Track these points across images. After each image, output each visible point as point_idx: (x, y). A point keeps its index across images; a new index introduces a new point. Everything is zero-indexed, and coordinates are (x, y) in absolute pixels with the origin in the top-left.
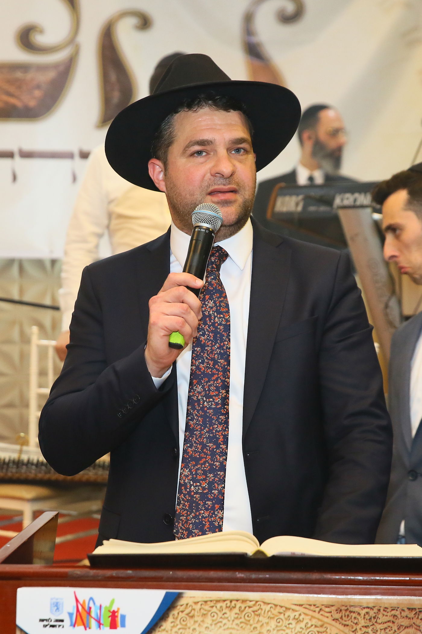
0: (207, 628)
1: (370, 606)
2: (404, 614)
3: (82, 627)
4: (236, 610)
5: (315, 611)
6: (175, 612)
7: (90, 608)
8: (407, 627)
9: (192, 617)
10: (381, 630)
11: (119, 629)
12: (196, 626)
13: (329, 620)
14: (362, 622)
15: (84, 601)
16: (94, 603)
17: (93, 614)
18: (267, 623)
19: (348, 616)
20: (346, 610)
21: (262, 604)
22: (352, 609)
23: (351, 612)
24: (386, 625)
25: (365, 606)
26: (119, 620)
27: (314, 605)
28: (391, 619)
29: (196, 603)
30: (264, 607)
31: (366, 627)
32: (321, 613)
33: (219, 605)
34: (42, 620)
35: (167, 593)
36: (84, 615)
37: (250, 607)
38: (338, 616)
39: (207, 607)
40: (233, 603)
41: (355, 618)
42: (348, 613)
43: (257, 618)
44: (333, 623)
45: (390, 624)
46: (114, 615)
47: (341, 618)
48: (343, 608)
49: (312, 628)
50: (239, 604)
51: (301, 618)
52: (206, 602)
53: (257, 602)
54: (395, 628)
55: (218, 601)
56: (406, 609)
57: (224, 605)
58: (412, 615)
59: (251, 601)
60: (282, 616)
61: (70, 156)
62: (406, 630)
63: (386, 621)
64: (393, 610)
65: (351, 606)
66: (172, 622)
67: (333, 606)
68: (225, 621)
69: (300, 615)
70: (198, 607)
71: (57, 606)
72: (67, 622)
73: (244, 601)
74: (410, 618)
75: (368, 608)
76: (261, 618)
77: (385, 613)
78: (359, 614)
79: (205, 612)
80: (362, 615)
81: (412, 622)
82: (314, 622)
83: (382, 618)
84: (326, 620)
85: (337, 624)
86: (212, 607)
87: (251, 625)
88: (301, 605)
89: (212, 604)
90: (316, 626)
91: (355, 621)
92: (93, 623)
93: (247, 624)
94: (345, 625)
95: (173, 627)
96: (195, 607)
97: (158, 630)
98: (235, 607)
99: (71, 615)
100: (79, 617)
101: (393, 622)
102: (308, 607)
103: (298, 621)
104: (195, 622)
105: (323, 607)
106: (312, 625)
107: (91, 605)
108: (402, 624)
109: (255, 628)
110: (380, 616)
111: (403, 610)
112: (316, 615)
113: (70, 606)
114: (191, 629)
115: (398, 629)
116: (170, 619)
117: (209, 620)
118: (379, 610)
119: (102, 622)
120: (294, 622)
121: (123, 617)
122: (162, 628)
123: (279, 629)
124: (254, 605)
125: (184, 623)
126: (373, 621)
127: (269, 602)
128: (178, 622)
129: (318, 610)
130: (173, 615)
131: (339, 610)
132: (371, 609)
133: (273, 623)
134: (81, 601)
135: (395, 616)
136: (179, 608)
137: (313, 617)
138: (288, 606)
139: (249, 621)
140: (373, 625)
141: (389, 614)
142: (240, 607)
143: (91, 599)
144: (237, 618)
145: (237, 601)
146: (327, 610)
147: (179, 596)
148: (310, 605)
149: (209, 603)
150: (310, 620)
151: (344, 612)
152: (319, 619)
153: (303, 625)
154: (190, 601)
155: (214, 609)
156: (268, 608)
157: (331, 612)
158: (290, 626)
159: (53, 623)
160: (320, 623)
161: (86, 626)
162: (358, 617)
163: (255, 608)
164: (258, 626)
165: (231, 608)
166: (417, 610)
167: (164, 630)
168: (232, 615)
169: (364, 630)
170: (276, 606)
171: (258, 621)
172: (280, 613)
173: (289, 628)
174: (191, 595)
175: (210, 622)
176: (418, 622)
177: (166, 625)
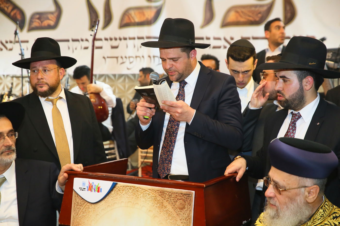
0: (123, 194)
1: (170, 191)
2: (179, 195)
3: (90, 191)
4: (132, 190)
5: (154, 192)
6: (115, 189)
7: (93, 186)
8: (180, 199)
9: (120, 191)
10: (172, 200)
11: (100, 193)
12: (120, 194)
13: (158, 195)
14: (167, 197)
15: (91, 183)
16: (94, 184)
17: (93, 187)
18: (140, 195)
19: (163, 194)
20: (163, 192)
21: (139, 188)
22: (164, 192)
23: (164, 193)
24: (174, 198)
25: (168, 191)
26: (100, 190)
27: (154, 190)
28: (175, 196)
29: (121, 186)
30: (139, 189)
31: (168, 198)
32: (156, 193)
33: (127, 188)
34: (80, 188)
35: (113, 183)
36: (91, 187)
37: (136, 189)
38: (160, 194)
39: (124, 188)
40: (131, 187)
41: (165, 195)
42: (163, 193)
43: (137, 193)
44: (159, 196)
45: (175, 198)
46: (99, 188)
47: (161, 195)
48: (162, 192)
49: (153, 197)
50: (133, 188)
51: (150, 194)
52: (124, 186)
53: (138, 187)
54: (176, 199)
55: (127, 186)
56: (180, 194)
57: (128, 188)
58: (182, 195)
59: (136, 187)
60: (144, 193)
62: (180, 200)
63: (174, 197)
64: (176, 193)
65: (164, 191)
66: (114, 192)
67: (159, 191)
68: (128, 193)
69: (150, 193)
70: (121, 188)
71: (84, 184)
72: (86, 189)
73: (134, 187)
74: (181, 197)
75: (169, 192)
76: (138, 193)
77: (174, 194)
78: (166, 194)
79: (123, 190)
80: (167, 194)
81: (181, 198)
82: (153, 195)
83: (173, 196)
84: (157, 195)
85: (160, 197)
86: (125, 188)
87: (136, 195)
88: (150, 190)
89: (125, 187)
90: (154, 197)
91: (165, 196)
92: (93, 190)
93: (134, 194)
94: (162, 197)
95: (114, 193)
96: (120, 188)
97: (110, 194)
98: (131, 189)
99: (87, 187)
100: (89, 188)
101: (176, 198)
102: (152, 190)
103: (149, 195)
104: (120, 192)
105: (156, 191)
106: (153, 196)
107: (93, 184)
108: (179, 198)
109: (137, 196)
110: (172, 195)
111: (179, 194)
112: (154, 193)
113: (87, 185)
114: (119, 194)
115: (177, 200)
116: (114, 191)
117: (124, 192)
118: (172, 193)
119: (95, 190)
120: (148, 195)
121: (101, 189)
122: (111, 193)
123: (143, 196)
124: (137, 188)
125: (117, 192)
126: (170, 196)
127: (141, 188)
128: (116, 192)
129: (155, 191)
130: (115, 190)
131: (161, 192)
132: (170, 192)
133: (142, 195)
134: (90, 183)
135: (177, 195)
136: (116, 188)
137: (153, 194)
138: (147, 190)
139: (135, 193)
140: (170, 198)
141: (175, 195)
142: (133, 189)
143: (93, 183)
144: (132, 192)
145: (132, 187)
146: (157, 192)
147: (116, 184)
148: (153, 190)
149: (124, 187)
150: (152, 195)
151: (162, 193)
153: (150, 196)
154: (119, 186)
155: (126, 189)
156: (140, 190)
157: (158, 193)
158: (147, 196)
159: (83, 189)
160: (155, 196)
161: (91, 191)
162: (166, 195)
163: (137, 190)
164: (138, 195)
165: (130, 189)
166: (183, 194)
167: (112, 194)
168: (130, 191)
169: (168, 199)
170: (143, 189)
171: (138, 194)
172: (144, 192)
173: (146, 197)
174: (120, 184)
175: (124, 193)
176: (183, 198)
177: (113, 192)
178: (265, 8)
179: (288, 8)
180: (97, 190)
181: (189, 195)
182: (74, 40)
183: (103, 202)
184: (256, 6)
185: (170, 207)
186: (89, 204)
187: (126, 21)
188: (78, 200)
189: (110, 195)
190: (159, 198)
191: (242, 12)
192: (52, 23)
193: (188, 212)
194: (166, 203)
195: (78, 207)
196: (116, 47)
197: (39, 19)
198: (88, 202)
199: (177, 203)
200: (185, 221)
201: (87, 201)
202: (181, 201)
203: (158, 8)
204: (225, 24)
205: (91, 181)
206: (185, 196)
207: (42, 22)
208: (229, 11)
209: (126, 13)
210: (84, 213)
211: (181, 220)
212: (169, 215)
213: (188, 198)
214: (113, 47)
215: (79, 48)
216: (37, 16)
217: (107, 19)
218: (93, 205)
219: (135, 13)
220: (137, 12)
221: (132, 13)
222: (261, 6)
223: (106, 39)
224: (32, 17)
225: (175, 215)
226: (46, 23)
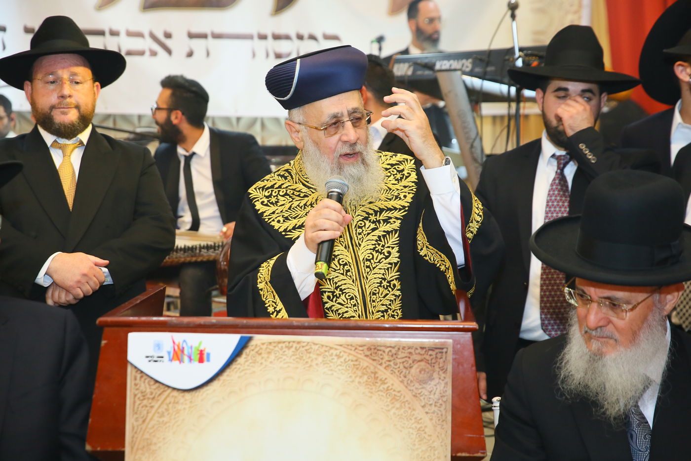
0: (271, 362)
1: (393, 345)
2: (417, 352)
3: (177, 362)
4: (293, 349)
5: (351, 350)
6: (247, 351)
7: (183, 348)
8: (419, 361)
9: (260, 354)
10: (400, 363)
11: (205, 363)
12: (263, 361)
13: (362, 356)
14: (386, 358)
15: (179, 343)
16: (187, 344)
17: (186, 352)
18: (316, 359)
19: (376, 353)
20: (375, 349)
21: (312, 345)
22: (379, 348)
23: (378, 350)
24: (403, 360)
25: (388, 345)
26: (205, 357)
27: (351, 345)
28: (408, 355)
29: (263, 344)
30: (313, 347)
31: (389, 361)
32: (356, 351)
33: (280, 345)
34: (147, 357)
35: (242, 338)
36: (179, 353)
37: (303, 347)
38: (368, 353)
39: (271, 347)
40: (291, 344)
41: (381, 355)
42: (376, 351)
43: (308, 355)
44: (365, 358)
45: (407, 359)
46: (201, 353)
47: (371, 354)
48: (372, 347)
49: (349, 362)
50: (295, 345)
51: (341, 355)
52: (270, 343)
53: (308, 343)
54: (410, 361)
55: (279, 343)
56: (419, 348)
57: (284, 345)
58: (423, 352)
59: (304, 342)
60: (327, 354)
61: (250, 37)
62: (419, 363)
63: (404, 356)
64: (409, 348)
65: (378, 346)
66: (245, 358)
67: (364, 346)
68: (284, 357)
69: (340, 352)
70: (264, 347)
71: (158, 346)
72: (166, 358)
73: (299, 343)
74: (421, 355)
75: (391, 347)
76: (311, 355)
77: (403, 351)
78: (384, 352)
79: (270, 351)
80: (387, 353)
81: (423, 357)
82: (351, 357)
83: (401, 355)
84: (359, 356)
85: (367, 359)
86: (275, 347)
87: (304, 360)
88: (341, 345)
89: (275, 345)
90: (352, 361)
91: (381, 357)
92: (186, 359)
93: (300, 359)
94: (374, 360)
95: (246, 361)
96: (262, 346)
97: (234, 363)
98: (292, 347)
99: (169, 353)
100: (175, 355)
101: (409, 358)
102: (346, 346)
103: (339, 357)
104: (262, 358)
105: (358, 347)
106: (349, 360)
107: (185, 345)
108: (416, 358)
109: (307, 362)
110: (400, 353)
111: (417, 349)
112: (352, 352)
113: (168, 347)
114: (260, 363)
115: (413, 362)
116: (244, 356)
117: (272, 357)
118: (399, 349)
119: (192, 357)
120: (336, 358)
121: (208, 355)
122: (238, 362)
123: (324, 362)
124: (307, 345)
125: (254, 359)
126: (395, 356)
127: (317, 343)
128: (249, 358)
129: (353, 349)
130: (246, 353)
131: (369, 349)
132: (394, 348)
133: (320, 359)
134: (177, 342)
135: (410, 353)
136: (250, 348)
137: (350, 354)
138: (332, 346)
139: (302, 357)
140: (394, 359)
141: (406, 352)
142: (296, 348)
143: (184, 341)
144: (293, 355)
145: (294, 342)
146: (361, 348)
147: (250, 339)
148: (348, 345)
149: (272, 343)
150: (348, 356)
151: (373, 350)
152: (354, 356)
153: (342, 360)
154: (259, 343)
155: (277, 349)
156: (317, 347)
157: (363, 350)
158: (333, 361)
159: (155, 359)
160: (355, 359)
161: (181, 361)
162: (383, 354)
163: (307, 348)
164: (309, 360)
165: (289, 348)
166: (427, 349)
167: (239, 364)
168: (290, 352)
169: (388, 363)
170: (323, 346)
171: (310, 357)
172: (326, 351)
173: (332, 362)
174: (259, 339)
175: (274, 358)
176: (428, 357)
177: (241, 360)
180: (196, 357)
181: (441, 349)
183: (215, 384)
185: (394, 382)
186: (175, 393)
188: (144, 386)
189: (234, 367)
190: (365, 362)
193: (440, 388)
194: (383, 373)
195: (145, 402)
198: (174, 389)
199: (413, 371)
200: (433, 408)
201: (169, 387)
202: (423, 363)
206: (430, 352)
210: (162, 415)
211: (423, 407)
212: (394, 399)
213: (439, 356)
218: (188, 396)
225: (409, 396)
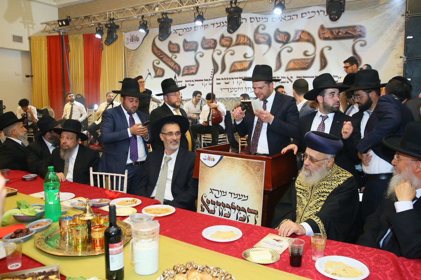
2: (257, 163)
5: (243, 161)
10: (253, 166)
25: (251, 161)
28: (255, 164)
30: (235, 160)
47: (247, 163)
48: (247, 161)
52: (227, 158)
55: (229, 158)
60: (238, 162)
64: (255, 162)
68: (229, 162)
69: (241, 162)
70: (225, 159)
71: (206, 157)
76: (235, 162)
80: (250, 163)
88: (241, 160)
92: (210, 160)
104: (225, 161)
106: (242, 164)
107: (210, 157)
113: (207, 157)
115: (256, 166)
118: (253, 162)
121: (215, 159)
123: (237, 164)
125: (223, 161)
126: (252, 164)
136: (223, 159)
138: (239, 160)
139: (233, 162)
142: (232, 160)
145: (231, 158)
155: (228, 160)
157: (245, 162)
158: (239, 164)
165: (230, 160)
166: (259, 163)
169: (250, 165)
170: (237, 160)
174: (225, 157)
176: (259, 165)
177: (221, 161)
178: (310, 60)
179: (323, 60)
180: (212, 160)
181: (262, 163)
182: (205, 80)
183: (216, 166)
184: (305, 59)
185: (251, 170)
186: (208, 167)
187: (233, 69)
188: (203, 165)
189: (219, 163)
190: (246, 165)
191: (297, 63)
192: (194, 71)
193: (262, 172)
194: (249, 168)
195: (203, 169)
196: (228, 83)
197: (187, 69)
199: (256, 168)
200: (260, 177)
202: (258, 166)
203: (251, 61)
204: (287, 70)
205: (210, 155)
207: (189, 71)
208: (290, 62)
209: (233, 64)
210: (206, 172)
211: (257, 177)
212: (251, 174)
213: (262, 165)
214: (226, 83)
215: (208, 84)
216: (187, 68)
217: (223, 68)
218: (210, 168)
219: (238, 64)
220: (239, 64)
221: (236, 64)
222: (308, 59)
223: (222, 79)
224: (184, 69)
225: (254, 174)
226: (191, 71)
